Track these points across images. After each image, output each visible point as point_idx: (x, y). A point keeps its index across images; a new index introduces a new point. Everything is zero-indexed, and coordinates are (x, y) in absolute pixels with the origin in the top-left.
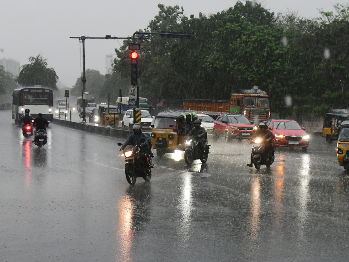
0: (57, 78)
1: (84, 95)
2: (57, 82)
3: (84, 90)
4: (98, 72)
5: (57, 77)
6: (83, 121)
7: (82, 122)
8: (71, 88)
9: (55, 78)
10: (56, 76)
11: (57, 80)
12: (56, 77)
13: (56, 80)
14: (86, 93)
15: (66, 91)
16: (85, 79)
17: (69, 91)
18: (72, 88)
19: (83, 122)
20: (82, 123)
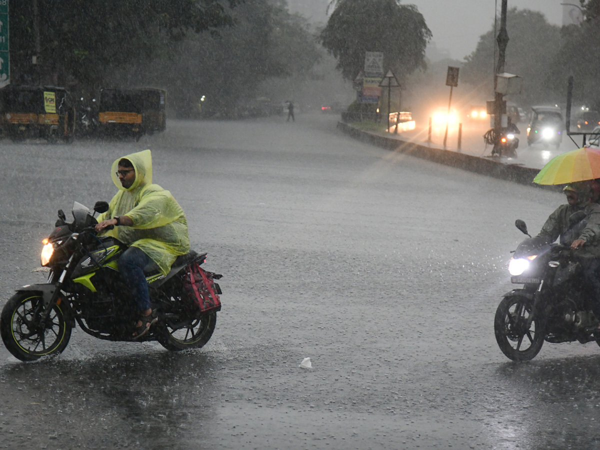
0: (426, 33)
1: (499, 80)
2: (428, 45)
3: (500, 66)
4: (540, 17)
5: (428, 31)
6: (493, 152)
7: (491, 155)
8: (462, 63)
9: (421, 32)
10: (426, 27)
11: (427, 40)
12: (423, 30)
13: (424, 38)
14: (507, 75)
15: (450, 69)
16: (506, 36)
17: (458, 69)
18: (466, 61)
19: (492, 157)
20: (491, 159)
